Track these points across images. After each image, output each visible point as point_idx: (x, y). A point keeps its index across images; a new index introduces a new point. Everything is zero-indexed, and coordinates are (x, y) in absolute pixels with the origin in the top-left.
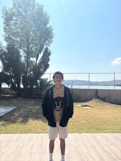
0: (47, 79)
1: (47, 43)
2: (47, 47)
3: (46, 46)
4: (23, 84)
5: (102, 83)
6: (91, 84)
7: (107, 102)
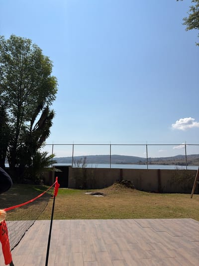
0: (46, 153)
1: (47, 100)
2: (47, 107)
3: (46, 105)
4: (9, 161)
5: (158, 161)
6: (141, 162)
7: (132, 188)
